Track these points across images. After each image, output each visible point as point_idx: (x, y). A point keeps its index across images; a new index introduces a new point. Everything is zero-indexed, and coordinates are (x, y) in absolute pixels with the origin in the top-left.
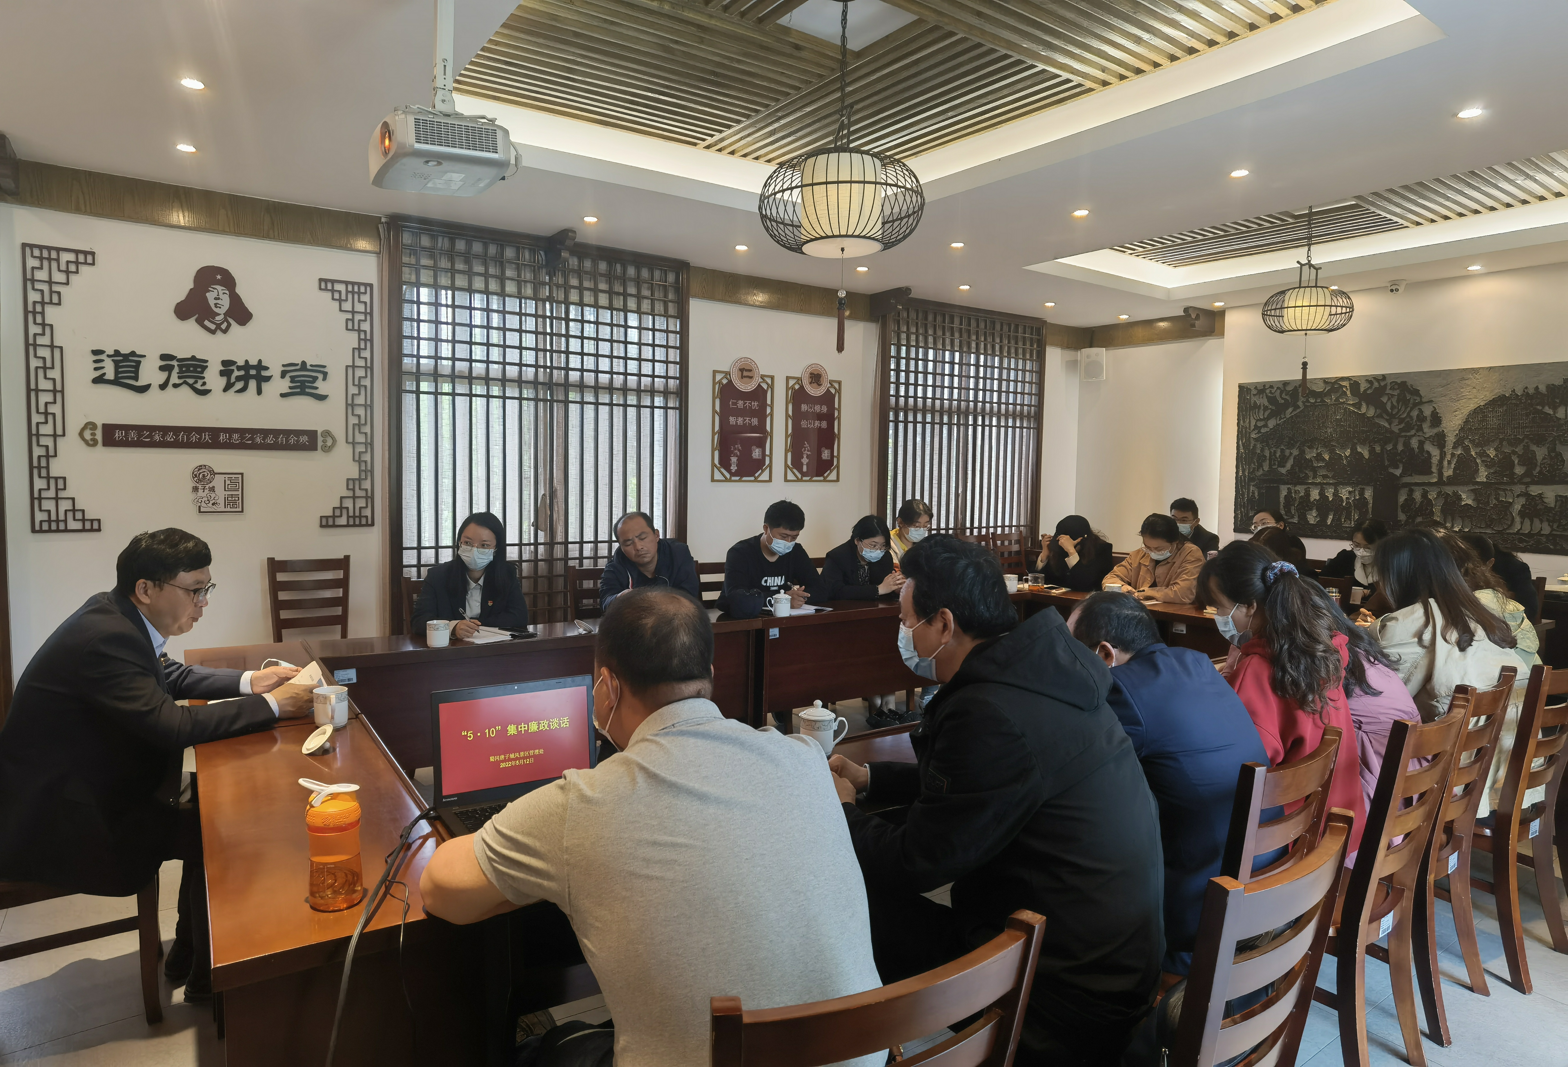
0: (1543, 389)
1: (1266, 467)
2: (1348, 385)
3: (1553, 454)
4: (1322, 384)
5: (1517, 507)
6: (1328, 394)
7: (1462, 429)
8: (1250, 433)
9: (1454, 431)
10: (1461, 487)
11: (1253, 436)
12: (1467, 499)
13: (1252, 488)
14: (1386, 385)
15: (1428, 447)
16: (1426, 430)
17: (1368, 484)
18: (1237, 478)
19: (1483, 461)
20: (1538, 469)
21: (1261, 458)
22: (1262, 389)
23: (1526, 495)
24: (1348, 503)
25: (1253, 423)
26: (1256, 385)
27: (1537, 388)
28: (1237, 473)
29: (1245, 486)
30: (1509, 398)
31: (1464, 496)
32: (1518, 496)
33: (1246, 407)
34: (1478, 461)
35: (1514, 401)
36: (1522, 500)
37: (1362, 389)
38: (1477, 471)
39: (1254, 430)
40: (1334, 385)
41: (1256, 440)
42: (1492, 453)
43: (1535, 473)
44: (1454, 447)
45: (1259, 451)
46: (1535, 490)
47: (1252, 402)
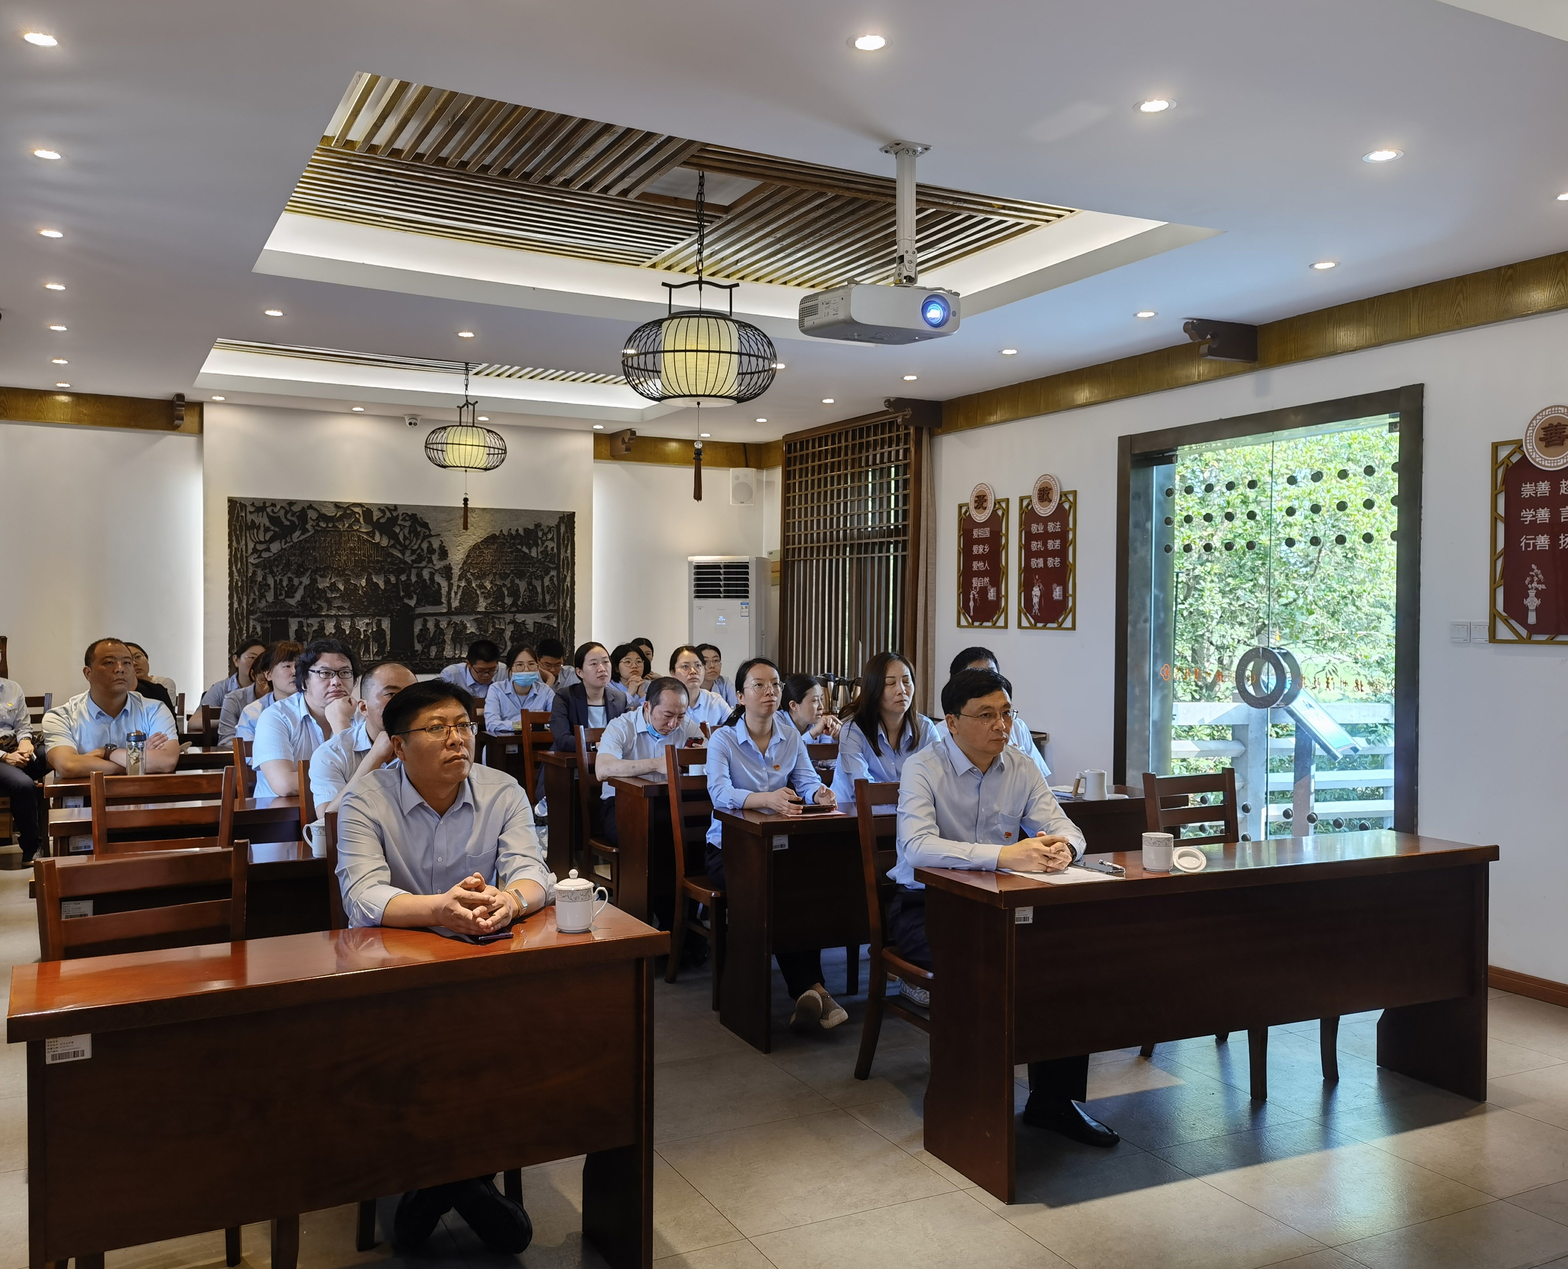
0: (521, 532)
1: (270, 597)
2: (361, 512)
3: (531, 587)
4: (333, 508)
5: (508, 634)
6: (341, 519)
7: (465, 562)
8: (247, 557)
9: (458, 564)
10: (466, 617)
11: (251, 560)
12: (471, 629)
13: (252, 623)
14: (398, 515)
15: (438, 578)
16: (435, 562)
17: (384, 616)
18: (231, 610)
19: (482, 593)
20: (521, 600)
21: (264, 586)
22: (262, 506)
23: (513, 622)
24: (365, 636)
25: (251, 545)
26: (253, 502)
27: (517, 530)
28: (231, 605)
29: (242, 619)
30: (498, 537)
31: (468, 625)
32: (509, 623)
33: (241, 527)
34: (478, 592)
35: (502, 541)
36: (511, 628)
37: (375, 519)
38: (477, 602)
39: (252, 554)
40: (346, 511)
41: (256, 566)
42: (488, 585)
43: (519, 603)
44: (460, 579)
45: (260, 579)
46: (520, 618)
47: (249, 521)
